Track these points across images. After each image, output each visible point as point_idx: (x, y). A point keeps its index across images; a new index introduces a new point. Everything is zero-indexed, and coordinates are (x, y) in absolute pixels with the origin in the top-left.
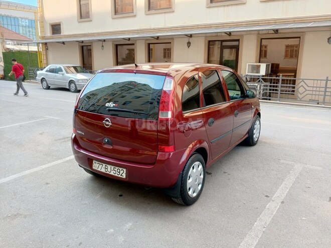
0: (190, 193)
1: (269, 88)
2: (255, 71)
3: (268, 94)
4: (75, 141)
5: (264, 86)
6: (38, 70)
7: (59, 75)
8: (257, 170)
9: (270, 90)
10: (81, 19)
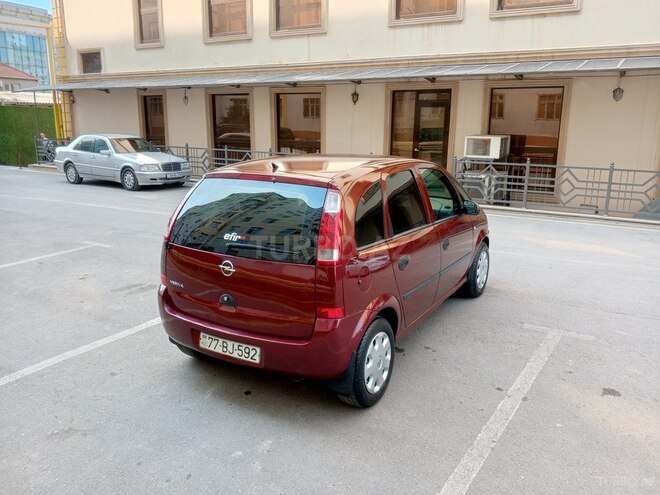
0: (369, 386)
1: (506, 183)
2: (481, 151)
3: (505, 194)
4: (166, 298)
5: (497, 179)
6: (56, 145)
7: (100, 156)
8: (483, 342)
9: (509, 186)
10: (142, 42)
